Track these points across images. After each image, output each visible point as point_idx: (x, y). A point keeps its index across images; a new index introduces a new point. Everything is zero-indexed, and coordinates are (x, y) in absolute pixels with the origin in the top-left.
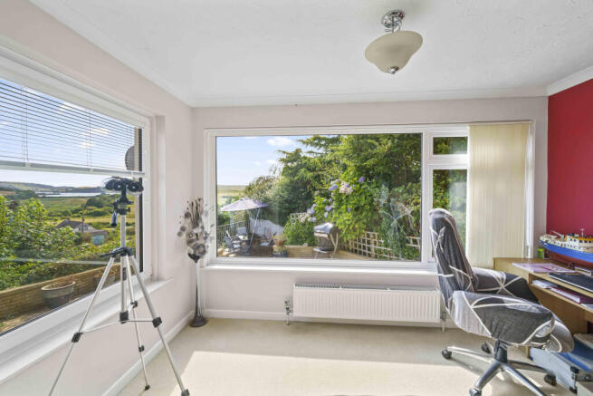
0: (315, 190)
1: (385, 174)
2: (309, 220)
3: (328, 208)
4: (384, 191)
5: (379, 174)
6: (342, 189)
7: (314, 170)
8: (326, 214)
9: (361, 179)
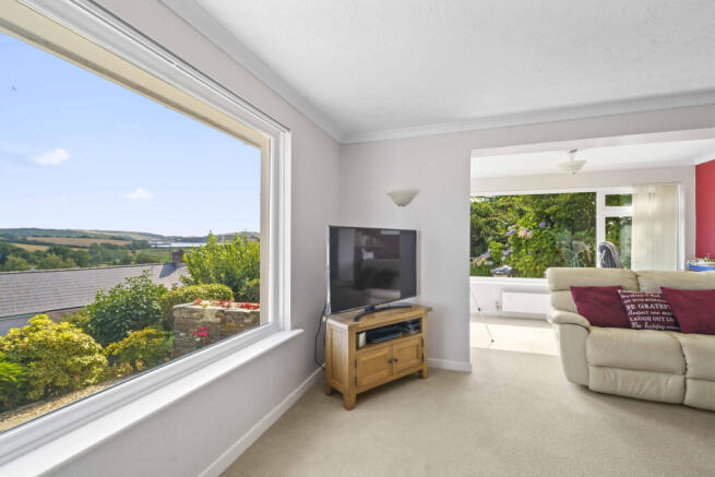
0: (488, 235)
1: (567, 219)
2: (486, 263)
3: (506, 253)
4: (567, 233)
5: (560, 220)
6: (521, 233)
7: (486, 216)
8: (503, 259)
9: (542, 224)
